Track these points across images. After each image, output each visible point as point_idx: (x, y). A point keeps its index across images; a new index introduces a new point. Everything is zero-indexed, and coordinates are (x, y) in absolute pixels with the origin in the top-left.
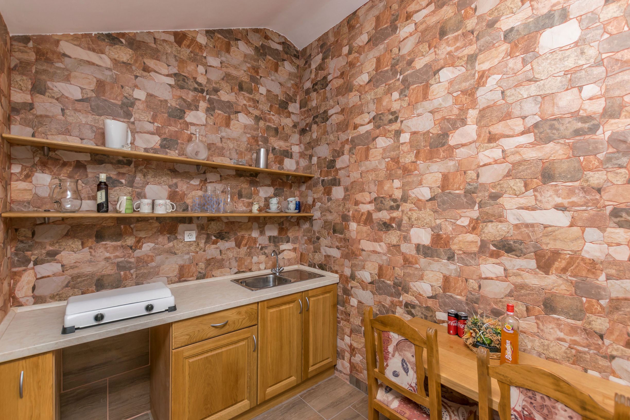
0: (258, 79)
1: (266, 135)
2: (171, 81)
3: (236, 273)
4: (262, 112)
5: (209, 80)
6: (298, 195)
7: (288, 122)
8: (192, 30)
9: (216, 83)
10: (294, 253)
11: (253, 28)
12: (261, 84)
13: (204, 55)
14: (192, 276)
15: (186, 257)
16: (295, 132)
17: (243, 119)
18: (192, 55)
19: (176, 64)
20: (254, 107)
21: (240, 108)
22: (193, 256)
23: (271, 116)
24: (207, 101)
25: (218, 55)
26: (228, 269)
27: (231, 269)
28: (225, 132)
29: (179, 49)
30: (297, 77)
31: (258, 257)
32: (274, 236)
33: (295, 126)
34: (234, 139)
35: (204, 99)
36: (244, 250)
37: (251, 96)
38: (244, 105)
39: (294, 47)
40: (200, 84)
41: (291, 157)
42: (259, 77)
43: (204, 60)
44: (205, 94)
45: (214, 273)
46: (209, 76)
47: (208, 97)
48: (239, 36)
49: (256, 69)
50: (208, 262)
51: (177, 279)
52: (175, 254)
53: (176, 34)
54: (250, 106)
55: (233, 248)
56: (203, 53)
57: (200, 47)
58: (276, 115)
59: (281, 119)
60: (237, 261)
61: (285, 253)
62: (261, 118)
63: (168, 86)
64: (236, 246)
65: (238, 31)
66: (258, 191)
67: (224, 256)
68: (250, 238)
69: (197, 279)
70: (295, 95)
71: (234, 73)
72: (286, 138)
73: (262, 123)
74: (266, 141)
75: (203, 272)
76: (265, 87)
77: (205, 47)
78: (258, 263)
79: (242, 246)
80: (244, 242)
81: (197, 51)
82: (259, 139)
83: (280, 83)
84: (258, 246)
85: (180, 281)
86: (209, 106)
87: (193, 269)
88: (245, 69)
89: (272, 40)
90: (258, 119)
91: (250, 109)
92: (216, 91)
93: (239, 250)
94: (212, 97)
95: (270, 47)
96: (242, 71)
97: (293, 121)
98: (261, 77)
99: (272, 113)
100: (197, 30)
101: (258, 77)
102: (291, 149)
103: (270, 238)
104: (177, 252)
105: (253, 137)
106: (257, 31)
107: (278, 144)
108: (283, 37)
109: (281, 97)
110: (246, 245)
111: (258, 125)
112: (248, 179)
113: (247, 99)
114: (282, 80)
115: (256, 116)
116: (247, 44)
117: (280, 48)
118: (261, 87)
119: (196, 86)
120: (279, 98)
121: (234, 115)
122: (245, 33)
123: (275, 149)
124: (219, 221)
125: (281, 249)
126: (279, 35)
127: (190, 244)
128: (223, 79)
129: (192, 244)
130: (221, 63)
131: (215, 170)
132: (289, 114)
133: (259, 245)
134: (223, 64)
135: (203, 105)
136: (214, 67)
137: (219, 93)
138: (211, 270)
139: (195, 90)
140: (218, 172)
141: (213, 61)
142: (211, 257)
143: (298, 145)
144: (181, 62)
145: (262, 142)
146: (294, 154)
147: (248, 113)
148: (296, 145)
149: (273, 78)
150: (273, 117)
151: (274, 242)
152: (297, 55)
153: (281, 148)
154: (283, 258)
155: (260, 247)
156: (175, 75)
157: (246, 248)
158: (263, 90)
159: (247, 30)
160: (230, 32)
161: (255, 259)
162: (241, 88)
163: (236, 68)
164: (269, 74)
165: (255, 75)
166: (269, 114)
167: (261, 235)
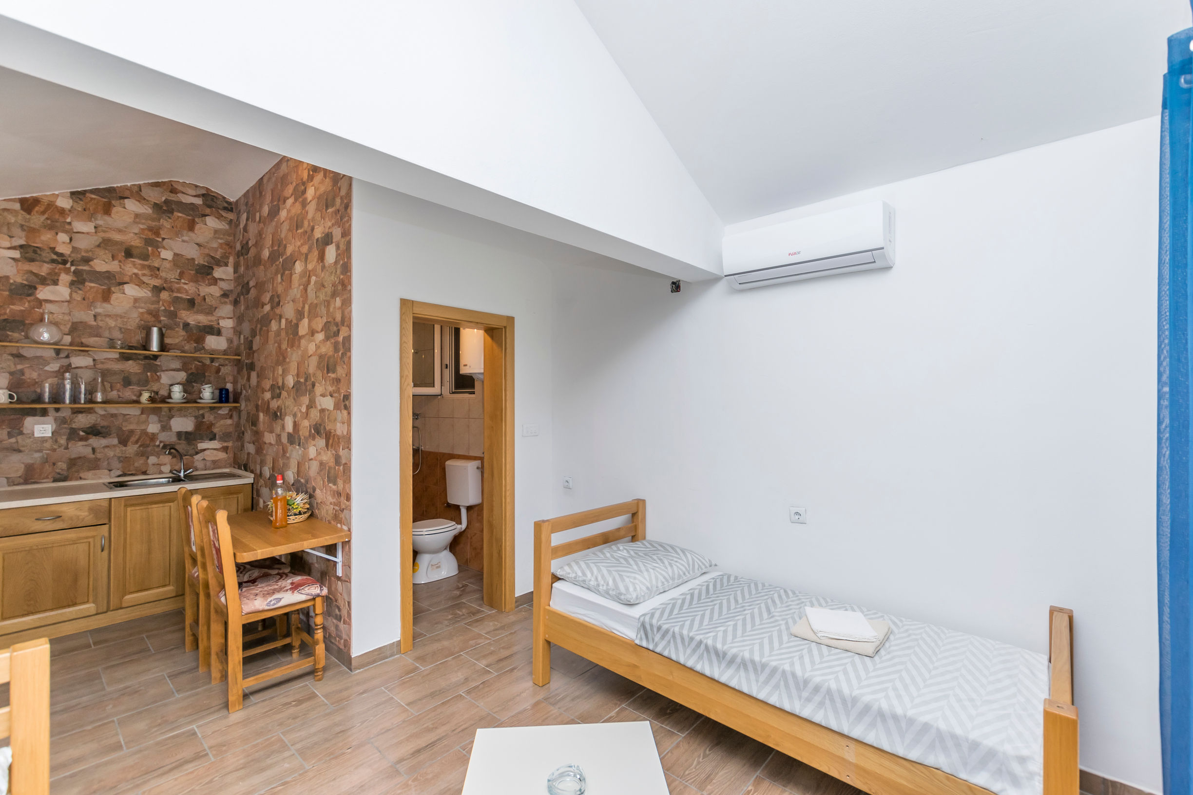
0: (158, 241)
1: (172, 309)
2: (16, 254)
3: (119, 476)
4: (166, 281)
5: (75, 249)
6: (232, 381)
7: (214, 291)
8: (48, 193)
9: (87, 251)
10: (225, 454)
11: (150, 181)
12: (164, 248)
13: (69, 220)
14: (47, 478)
15: (37, 455)
16: (225, 303)
17: (131, 290)
18: (49, 222)
19: (23, 234)
20: (152, 275)
21: (126, 279)
22: (47, 454)
23: (182, 285)
24: (71, 274)
25: (90, 218)
26: (106, 471)
27: (110, 470)
28: (101, 308)
29: (28, 216)
30: (229, 235)
31: (159, 458)
32: (186, 432)
33: (225, 295)
34: (117, 316)
35: (67, 271)
36: (131, 449)
37: (146, 263)
38: (135, 274)
39: (224, 198)
40: (61, 255)
41: (218, 333)
42: (160, 240)
43: (67, 227)
44: (68, 265)
45: (82, 475)
46: (75, 244)
47: (73, 268)
48: (127, 193)
49: (156, 232)
50: (73, 463)
51: (22, 481)
52: (20, 451)
53: (23, 201)
54: (144, 275)
55: (114, 446)
56: (66, 219)
57: (62, 212)
58: (191, 284)
59: (200, 288)
60: (120, 462)
61: (206, 452)
62: (164, 289)
63: (10, 260)
64: (120, 443)
65: (126, 188)
66: (159, 378)
67: (99, 456)
68: (144, 432)
69: (55, 480)
70: (225, 257)
71: (117, 237)
72: (211, 310)
73: (164, 295)
74: (173, 315)
75: (65, 473)
76: (172, 250)
77: (70, 211)
78: (158, 464)
79: (130, 443)
80: (133, 439)
81: (57, 216)
82: (161, 313)
83: (197, 244)
84: (157, 443)
85: (26, 482)
86: (75, 279)
87: (48, 468)
88: (136, 231)
89: (183, 193)
90: (157, 290)
91: (145, 279)
92: (87, 261)
93: (124, 448)
94: (80, 268)
95: (181, 202)
96: (132, 235)
97: (221, 289)
98: (164, 239)
99: (183, 281)
100: (57, 193)
101: (158, 239)
102: (219, 324)
103: (179, 434)
104: (22, 449)
105: (150, 312)
106: (156, 185)
107: (194, 319)
108: (203, 187)
109: (200, 260)
110: (137, 442)
111: (158, 296)
112: (140, 362)
113: (139, 266)
114: (200, 240)
115: (155, 287)
116: (139, 201)
117: (199, 201)
118: (163, 250)
119: (55, 257)
120: (196, 263)
121: (117, 288)
122: (136, 189)
123: (188, 324)
124: (90, 413)
125: (199, 448)
126: (196, 186)
127: (43, 440)
128: (99, 246)
129: (46, 441)
130: (95, 227)
131: (85, 353)
132: (215, 281)
133: (161, 442)
134: (100, 229)
135: (65, 278)
136: (83, 233)
137: (91, 263)
138: (78, 471)
139: (53, 261)
140: (90, 356)
141: (80, 226)
142: (76, 456)
143: (231, 318)
144: (31, 231)
145: (165, 316)
146: (223, 330)
147: (141, 284)
148: (228, 318)
149: (185, 238)
150: (185, 286)
151: (187, 439)
152: (230, 207)
153: (199, 323)
154: (204, 459)
155: (162, 445)
156: (21, 247)
157: (137, 446)
158: (166, 254)
159: (140, 186)
160: (111, 190)
161: (152, 460)
162: (129, 253)
163: (120, 231)
164: (178, 234)
165: (153, 237)
166: (177, 283)
167: (164, 431)
